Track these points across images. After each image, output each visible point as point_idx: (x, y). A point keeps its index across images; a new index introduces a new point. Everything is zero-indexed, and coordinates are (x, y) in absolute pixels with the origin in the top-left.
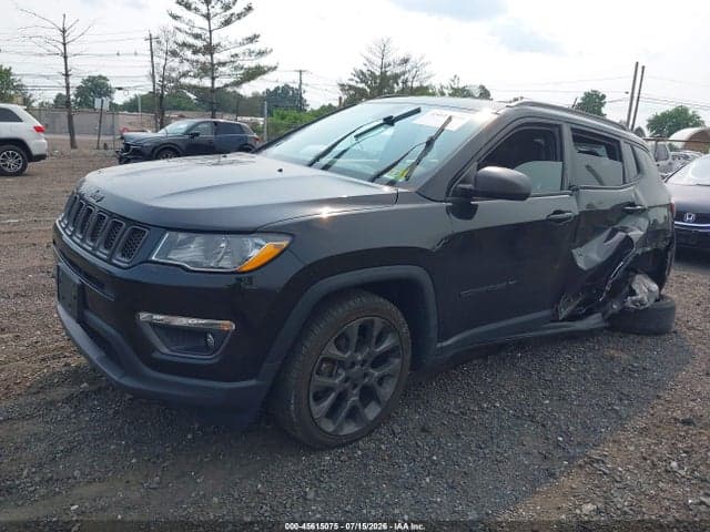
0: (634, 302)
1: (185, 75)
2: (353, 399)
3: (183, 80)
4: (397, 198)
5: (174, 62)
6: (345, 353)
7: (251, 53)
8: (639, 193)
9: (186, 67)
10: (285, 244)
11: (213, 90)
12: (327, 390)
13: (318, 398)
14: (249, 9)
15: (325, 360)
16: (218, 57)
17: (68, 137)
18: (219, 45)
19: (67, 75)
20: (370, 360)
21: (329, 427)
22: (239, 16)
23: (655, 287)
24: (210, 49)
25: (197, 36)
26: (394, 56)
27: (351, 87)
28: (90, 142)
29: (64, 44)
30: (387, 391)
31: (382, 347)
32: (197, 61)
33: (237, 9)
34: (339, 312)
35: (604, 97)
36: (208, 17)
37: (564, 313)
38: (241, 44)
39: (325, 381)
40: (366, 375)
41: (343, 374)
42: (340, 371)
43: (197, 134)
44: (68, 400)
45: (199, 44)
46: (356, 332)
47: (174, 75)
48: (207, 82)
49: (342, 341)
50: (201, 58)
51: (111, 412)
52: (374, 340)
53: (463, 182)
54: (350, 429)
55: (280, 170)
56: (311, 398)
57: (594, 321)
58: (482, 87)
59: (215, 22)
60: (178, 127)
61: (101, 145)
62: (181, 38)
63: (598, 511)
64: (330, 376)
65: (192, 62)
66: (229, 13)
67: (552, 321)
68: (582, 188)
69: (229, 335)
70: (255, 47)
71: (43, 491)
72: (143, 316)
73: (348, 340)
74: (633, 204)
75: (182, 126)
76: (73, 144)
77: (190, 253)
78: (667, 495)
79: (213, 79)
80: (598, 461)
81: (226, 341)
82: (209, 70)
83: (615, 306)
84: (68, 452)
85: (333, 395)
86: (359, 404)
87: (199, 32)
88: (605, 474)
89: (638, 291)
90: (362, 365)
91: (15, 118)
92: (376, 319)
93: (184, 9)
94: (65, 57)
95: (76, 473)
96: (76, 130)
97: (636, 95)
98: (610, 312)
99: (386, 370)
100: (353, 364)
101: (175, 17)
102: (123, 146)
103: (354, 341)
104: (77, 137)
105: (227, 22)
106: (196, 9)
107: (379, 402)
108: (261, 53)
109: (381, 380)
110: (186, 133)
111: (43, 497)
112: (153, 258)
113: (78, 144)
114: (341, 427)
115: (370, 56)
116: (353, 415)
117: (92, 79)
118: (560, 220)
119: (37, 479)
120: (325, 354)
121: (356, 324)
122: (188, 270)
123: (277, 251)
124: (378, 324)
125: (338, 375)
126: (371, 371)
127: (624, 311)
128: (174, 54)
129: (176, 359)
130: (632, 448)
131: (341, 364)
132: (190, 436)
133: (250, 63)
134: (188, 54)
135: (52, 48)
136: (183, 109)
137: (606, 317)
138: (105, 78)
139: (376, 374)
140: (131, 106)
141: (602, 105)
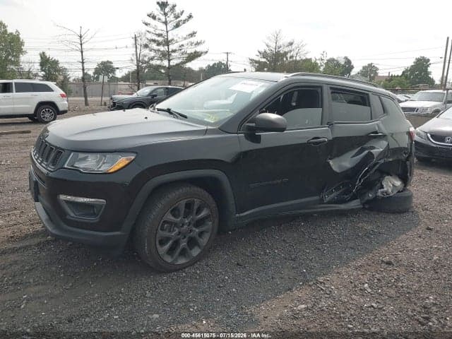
0: (382, 193)
1: (152, 59)
2: (183, 244)
3: (151, 62)
4: (206, 132)
5: (146, 51)
6: (178, 218)
7: (192, 44)
8: (381, 125)
9: (152, 54)
10: (133, 157)
11: (170, 67)
12: (168, 239)
13: (162, 243)
14: (190, 17)
15: (165, 222)
16: (172, 47)
17: (83, 99)
18: (173, 40)
19: (83, 63)
20: (193, 223)
21: (169, 259)
22: (184, 22)
23: (398, 183)
24: (167, 43)
25: (160, 35)
26: (283, 41)
27: (256, 62)
28: (96, 101)
29: (81, 44)
30: (204, 241)
31: (200, 216)
32: (159, 50)
33: (183, 17)
34: (172, 195)
35: (429, 60)
36: (166, 23)
37: (327, 198)
38: (185, 39)
39: (166, 234)
40: (191, 231)
41: (177, 230)
42: (175, 228)
43: (156, 96)
44: (38, 244)
45: (160, 39)
46: (184, 206)
47: (146, 59)
48: (165, 63)
49: (175, 212)
50: (162, 48)
51: (58, 251)
52: (195, 212)
53: (250, 122)
54: (182, 261)
55: (146, 118)
56: (157, 243)
57: (355, 204)
58: (346, 58)
59: (170, 26)
60: (145, 91)
61: (103, 103)
62: (150, 36)
63: (307, 309)
64: (170, 231)
65: (155, 51)
66: (178, 20)
67: (320, 204)
68: (336, 123)
69: (104, 207)
70: (194, 40)
71: (11, 288)
72: (62, 197)
73: (179, 211)
74: (376, 132)
75: (147, 91)
76: (87, 104)
77: (89, 163)
78: (355, 302)
79: (169, 60)
80: (321, 283)
81: (102, 209)
82: (166, 55)
83: (370, 195)
84: (30, 270)
85: (170, 242)
86: (187, 247)
87: (161, 32)
88: (322, 289)
89: (385, 186)
90: (189, 226)
91: (49, 89)
92: (195, 200)
93: (152, 19)
94: (82, 52)
95: (31, 280)
96: (88, 95)
97: (448, 59)
98: (366, 198)
99: (203, 228)
100: (183, 225)
101: (146, 24)
102: (112, 104)
103: (182, 212)
104: (88, 99)
105: (177, 26)
106: (159, 19)
107: (199, 246)
108: (198, 44)
109: (201, 234)
110: (149, 95)
111: (11, 291)
112: (66, 166)
113: (89, 102)
114: (176, 260)
115: (267, 41)
116: (183, 253)
117: (103, 63)
118: (317, 143)
119: (11, 283)
120: (164, 219)
121: (183, 202)
122: (81, 172)
123: (127, 162)
124: (197, 202)
125: (174, 231)
126: (194, 229)
127: (376, 199)
128: (146, 46)
129: (79, 220)
130: (346, 277)
131: (176, 225)
132: (95, 264)
133: (190, 50)
134: (154, 46)
135: (74, 47)
136: (158, 79)
137: (363, 202)
138: (111, 63)
139: (197, 230)
140: (126, 79)
141: (428, 66)
